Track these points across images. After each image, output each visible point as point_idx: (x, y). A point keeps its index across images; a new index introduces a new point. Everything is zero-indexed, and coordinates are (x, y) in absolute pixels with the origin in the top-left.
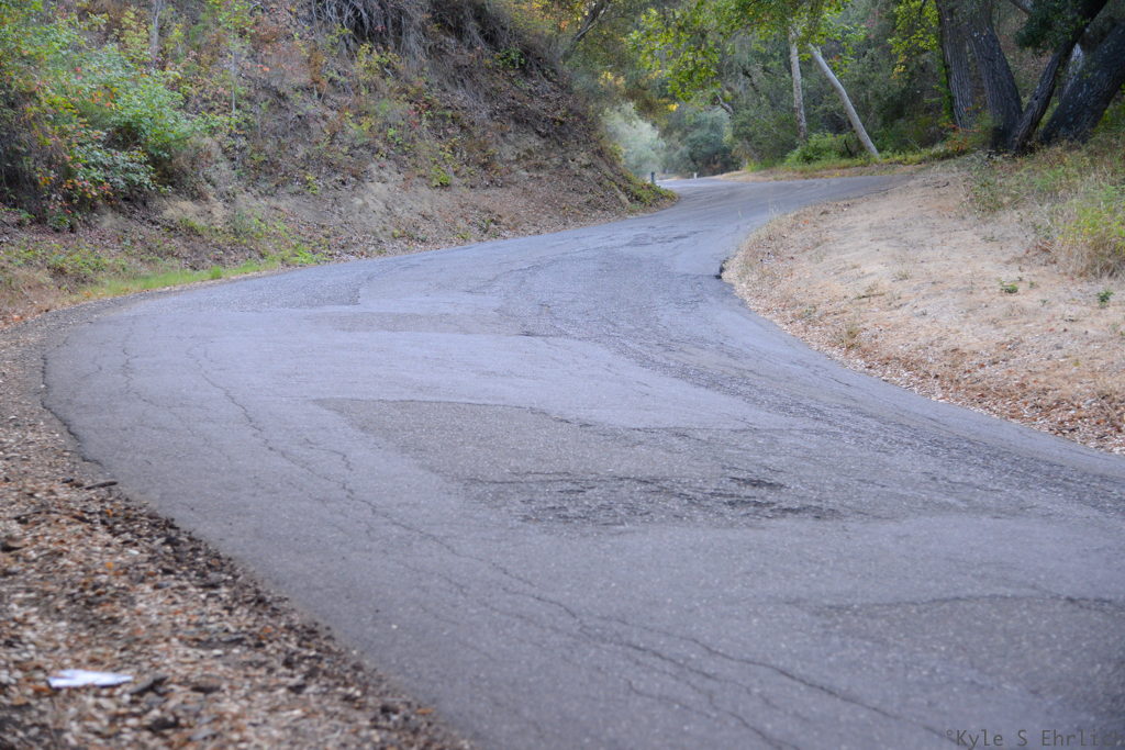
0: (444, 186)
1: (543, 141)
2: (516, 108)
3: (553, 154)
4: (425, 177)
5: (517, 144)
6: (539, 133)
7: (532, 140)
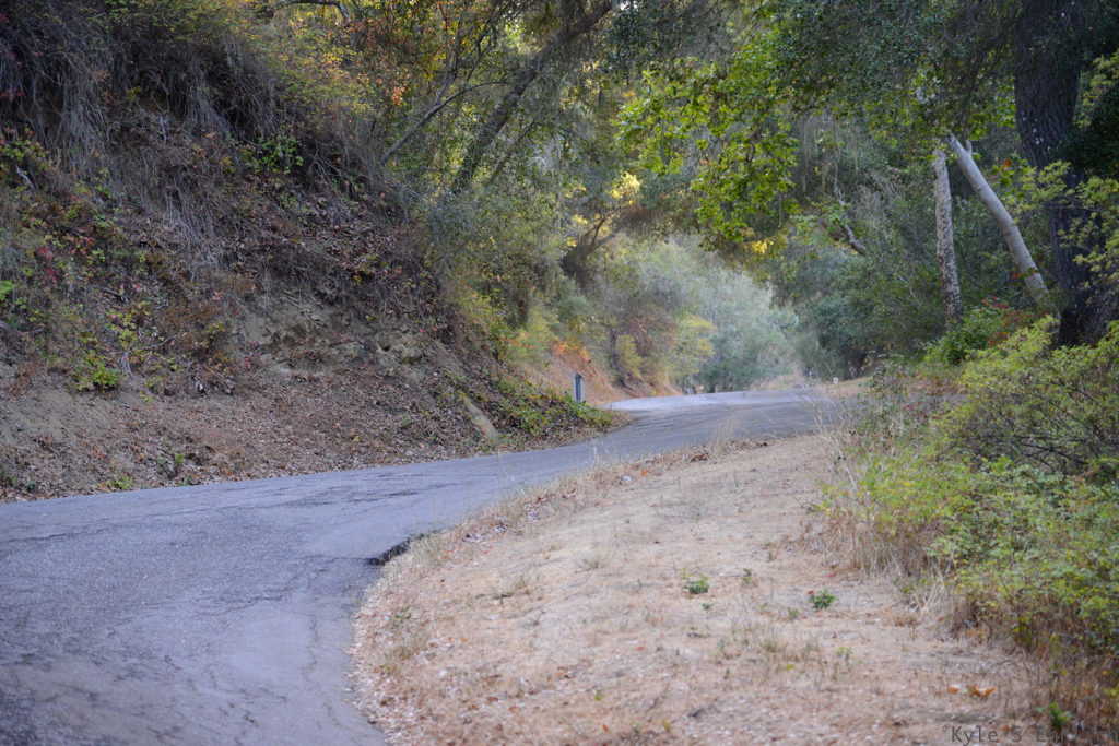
0: (105, 389)
1: (329, 311)
2: (277, 249)
3: (345, 337)
4: (64, 371)
5: (276, 315)
6: (321, 295)
7: (307, 307)
